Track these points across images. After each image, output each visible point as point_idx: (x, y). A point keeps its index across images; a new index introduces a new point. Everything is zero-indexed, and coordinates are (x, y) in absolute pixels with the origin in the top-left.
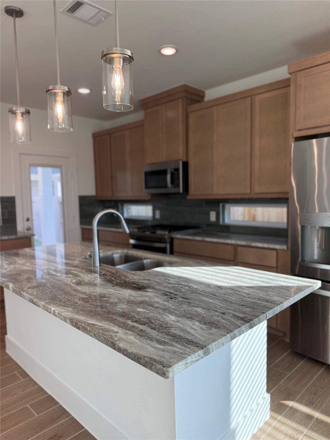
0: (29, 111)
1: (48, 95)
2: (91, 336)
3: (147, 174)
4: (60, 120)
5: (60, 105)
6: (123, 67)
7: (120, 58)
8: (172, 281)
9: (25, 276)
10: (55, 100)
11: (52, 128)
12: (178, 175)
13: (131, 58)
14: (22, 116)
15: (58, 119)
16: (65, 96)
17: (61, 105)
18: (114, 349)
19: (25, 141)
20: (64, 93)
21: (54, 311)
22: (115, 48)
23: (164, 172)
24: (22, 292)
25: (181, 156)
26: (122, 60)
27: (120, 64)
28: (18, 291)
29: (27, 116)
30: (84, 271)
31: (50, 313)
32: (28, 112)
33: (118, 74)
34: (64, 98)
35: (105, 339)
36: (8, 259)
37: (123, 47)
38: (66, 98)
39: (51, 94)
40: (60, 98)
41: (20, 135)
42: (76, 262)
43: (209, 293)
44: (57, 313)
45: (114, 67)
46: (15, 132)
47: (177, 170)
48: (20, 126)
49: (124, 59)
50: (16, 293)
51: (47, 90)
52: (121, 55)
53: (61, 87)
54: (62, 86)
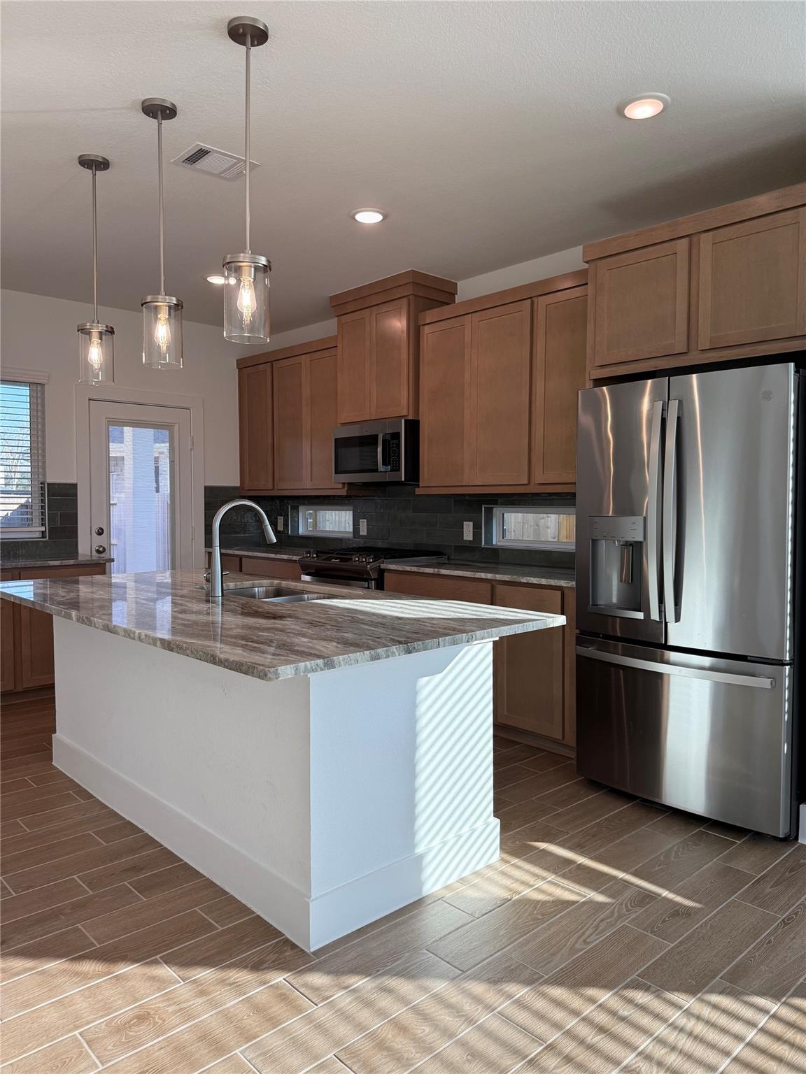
0: (112, 328)
1: (144, 309)
2: (188, 656)
3: (341, 444)
4: (164, 348)
5: (162, 325)
6: (255, 279)
7: (251, 267)
8: (331, 612)
9: (97, 604)
10: (156, 319)
11: (149, 364)
12: (399, 445)
13: (266, 268)
14: (101, 339)
15: (159, 347)
16: (172, 311)
17: (165, 326)
18: (214, 664)
19: (104, 380)
20: (170, 307)
21: (140, 634)
22: (242, 255)
23: (370, 441)
24: (92, 618)
25: (403, 408)
26: (253, 269)
27: (250, 276)
28: (86, 618)
29: (109, 336)
30: (194, 601)
31: (134, 639)
32: (111, 331)
33: (247, 291)
34: (169, 314)
35: (204, 653)
36: (65, 587)
37: (256, 252)
38: (173, 314)
39: (149, 308)
40: (163, 315)
41: (96, 369)
42: (185, 592)
43: (377, 623)
44: (143, 637)
45: (242, 279)
46: (88, 365)
47: (396, 436)
48: (95, 354)
49: (256, 268)
50: (83, 622)
51: (143, 302)
52: (253, 265)
53: (165, 299)
54: (167, 297)
